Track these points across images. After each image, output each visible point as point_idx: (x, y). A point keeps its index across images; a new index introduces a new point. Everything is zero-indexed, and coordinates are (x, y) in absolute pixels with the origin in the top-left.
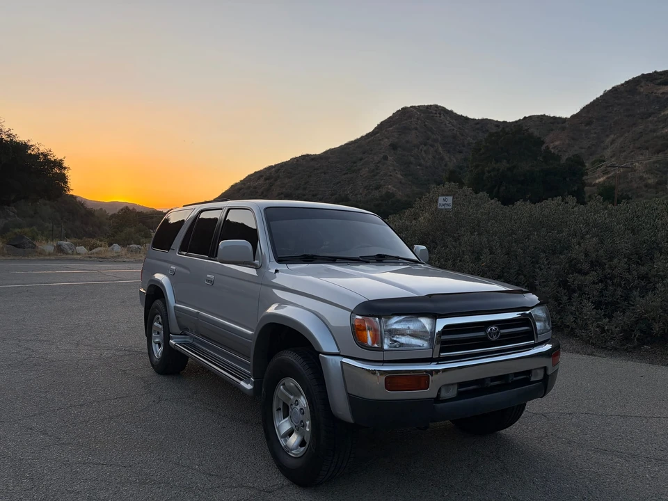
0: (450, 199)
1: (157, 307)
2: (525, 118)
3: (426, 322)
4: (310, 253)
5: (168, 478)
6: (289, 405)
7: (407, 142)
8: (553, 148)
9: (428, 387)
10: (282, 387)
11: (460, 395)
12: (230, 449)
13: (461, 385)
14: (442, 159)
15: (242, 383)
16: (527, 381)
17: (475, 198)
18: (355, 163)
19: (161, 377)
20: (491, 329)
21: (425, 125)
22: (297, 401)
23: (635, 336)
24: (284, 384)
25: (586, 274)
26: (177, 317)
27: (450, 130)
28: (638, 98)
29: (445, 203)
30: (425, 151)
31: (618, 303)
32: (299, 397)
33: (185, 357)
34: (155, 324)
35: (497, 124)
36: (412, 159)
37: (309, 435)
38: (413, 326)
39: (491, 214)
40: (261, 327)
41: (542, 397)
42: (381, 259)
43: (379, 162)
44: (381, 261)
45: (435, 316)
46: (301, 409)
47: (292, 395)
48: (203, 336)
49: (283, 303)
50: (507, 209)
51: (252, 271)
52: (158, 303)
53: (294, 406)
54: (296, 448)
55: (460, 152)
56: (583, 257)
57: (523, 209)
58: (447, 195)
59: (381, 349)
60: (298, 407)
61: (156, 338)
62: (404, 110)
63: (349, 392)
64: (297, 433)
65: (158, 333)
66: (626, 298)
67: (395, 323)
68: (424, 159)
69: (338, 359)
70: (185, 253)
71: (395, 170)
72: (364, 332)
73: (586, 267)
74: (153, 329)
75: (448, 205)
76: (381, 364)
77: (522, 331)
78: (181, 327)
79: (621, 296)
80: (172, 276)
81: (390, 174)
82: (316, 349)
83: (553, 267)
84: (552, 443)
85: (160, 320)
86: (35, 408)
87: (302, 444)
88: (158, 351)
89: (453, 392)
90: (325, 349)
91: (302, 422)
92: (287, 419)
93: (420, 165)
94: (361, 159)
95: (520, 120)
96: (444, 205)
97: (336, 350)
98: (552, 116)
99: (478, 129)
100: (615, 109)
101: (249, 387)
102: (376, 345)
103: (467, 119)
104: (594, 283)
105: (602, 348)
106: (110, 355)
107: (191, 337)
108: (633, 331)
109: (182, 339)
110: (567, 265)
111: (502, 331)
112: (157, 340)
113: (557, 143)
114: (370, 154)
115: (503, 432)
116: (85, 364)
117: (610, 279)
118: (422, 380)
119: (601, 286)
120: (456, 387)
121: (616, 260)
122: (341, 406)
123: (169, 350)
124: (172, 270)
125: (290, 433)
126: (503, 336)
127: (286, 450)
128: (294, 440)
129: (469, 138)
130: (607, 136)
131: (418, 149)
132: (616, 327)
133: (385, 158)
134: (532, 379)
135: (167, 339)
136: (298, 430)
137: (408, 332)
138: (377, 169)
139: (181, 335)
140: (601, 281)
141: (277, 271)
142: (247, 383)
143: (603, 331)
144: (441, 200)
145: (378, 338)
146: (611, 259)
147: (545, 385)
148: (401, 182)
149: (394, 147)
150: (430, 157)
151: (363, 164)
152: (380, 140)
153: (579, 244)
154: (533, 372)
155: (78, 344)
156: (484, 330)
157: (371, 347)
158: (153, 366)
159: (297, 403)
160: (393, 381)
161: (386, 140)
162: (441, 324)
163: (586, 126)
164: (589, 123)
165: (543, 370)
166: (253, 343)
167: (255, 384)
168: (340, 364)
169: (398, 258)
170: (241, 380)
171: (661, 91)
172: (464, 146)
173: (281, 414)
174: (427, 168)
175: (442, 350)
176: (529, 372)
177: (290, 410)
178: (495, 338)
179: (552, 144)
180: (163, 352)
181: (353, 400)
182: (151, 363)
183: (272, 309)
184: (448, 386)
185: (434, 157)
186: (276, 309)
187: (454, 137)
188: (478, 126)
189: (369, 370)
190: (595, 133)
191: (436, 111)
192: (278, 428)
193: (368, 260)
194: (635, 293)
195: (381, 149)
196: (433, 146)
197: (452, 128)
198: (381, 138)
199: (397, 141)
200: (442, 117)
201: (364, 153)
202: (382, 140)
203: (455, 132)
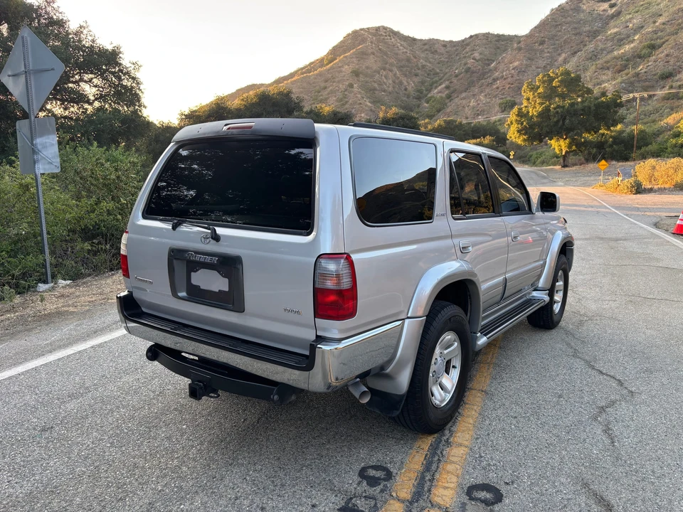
2: (471, 37)
7: (367, 68)
14: (401, 83)
18: (319, 92)
21: (380, 49)
27: (403, 53)
28: (582, 16)
30: (385, 77)
35: (445, 44)
36: (376, 85)
43: (346, 90)
55: (416, 75)
62: (355, 32)
68: (386, 85)
71: (363, 98)
81: (359, 102)
93: (384, 91)
94: (325, 88)
95: (466, 39)
98: (496, 33)
99: (426, 50)
100: (564, 28)
103: (414, 40)
114: (334, 82)
129: (422, 61)
131: (379, 74)
133: (351, 86)
138: (345, 98)
148: (371, 110)
149: (356, 73)
150: (390, 82)
151: (329, 94)
152: (340, 67)
161: (347, 67)
171: (602, 8)
172: (419, 69)
174: (390, 93)
185: (394, 82)
187: (408, 60)
188: (426, 47)
191: (385, 33)
195: (344, 76)
196: (391, 71)
197: (405, 50)
198: (340, 65)
199: (357, 67)
200: (393, 39)
201: (326, 81)
202: (342, 67)
203: (408, 55)
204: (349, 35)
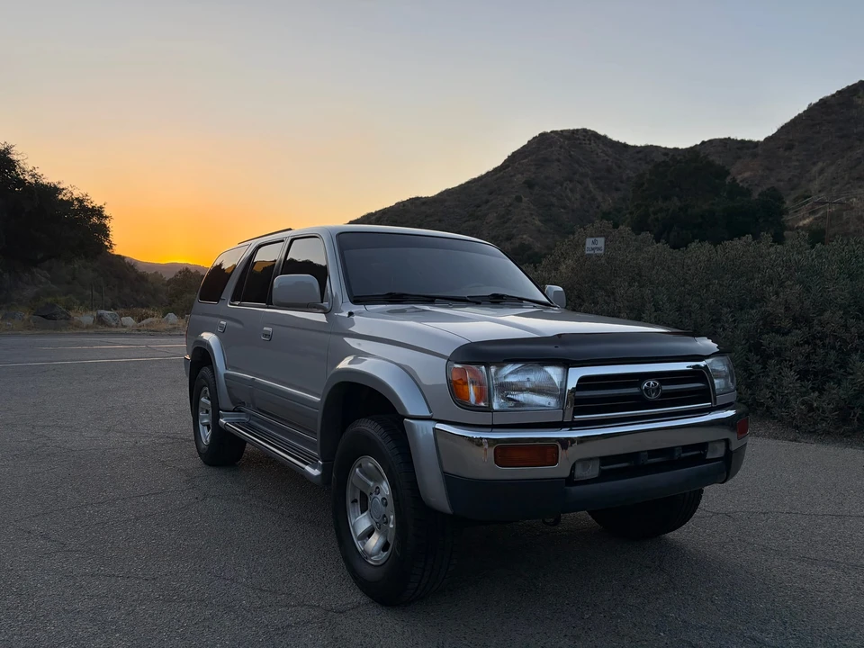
0: (601, 242)
1: (203, 377)
2: (703, 143)
3: (554, 373)
4: (397, 291)
5: (203, 594)
6: (368, 494)
7: (547, 178)
8: (741, 181)
9: (557, 462)
10: (357, 470)
11: (604, 476)
12: (291, 558)
13: (604, 460)
14: (594, 199)
15: (308, 468)
16: (701, 459)
17: (635, 240)
18: (479, 206)
19: (212, 469)
20: (649, 384)
21: (570, 156)
22: (378, 488)
23: (855, 414)
24: (360, 466)
25: (786, 334)
26: (228, 388)
27: (603, 161)
28: (854, 113)
29: (594, 246)
30: (571, 190)
31: (831, 371)
32: (381, 483)
33: (242, 442)
34: (203, 399)
35: (666, 151)
36: (554, 200)
37: (393, 534)
38: (534, 377)
39: (656, 259)
40: (329, 389)
41: (723, 483)
42: (498, 301)
43: (510, 205)
44: (498, 303)
45: (566, 363)
46: (384, 499)
47: (371, 480)
48: (259, 410)
49: (359, 354)
50: (677, 254)
51: (321, 318)
52: (205, 371)
53: (374, 495)
54: (377, 553)
55: (617, 189)
56: (782, 311)
57: (700, 252)
58: (598, 236)
59: (489, 409)
60: (380, 497)
61: (204, 418)
62: (543, 136)
63: (446, 469)
64: (378, 532)
65: (207, 412)
66: (843, 365)
67: (509, 373)
68: (569, 199)
69: (429, 425)
70: (237, 303)
71: (532, 214)
72: (465, 387)
73: (786, 324)
74: (201, 405)
75: (599, 249)
76: (490, 430)
77: (693, 388)
78: (233, 403)
79: (836, 363)
80: (222, 334)
81: (524, 219)
82: (400, 412)
83: (741, 325)
84: (739, 550)
85: (208, 394)
86: (39, 506)
87: (385, 547)
88: (206, 435)
89: (593, 471)
90: (411, 412)
91: (385, 516)
92: (365, 514)
93: (564, 208)
94: (487, 202)
95: (696, 145)
96: (593, 249)
97: (427, 413)
98: (739, 139)
99: (640, 159)
100: (824, 128)
101: (316, 472)
102: (483, 404)
103: (625, 146)
104: (797, 344)
105: (810, 432)
106: (147, 443)
107: (248, 415)
108: (853, 408)
109: (235, 417)
110: (761, 323)
111: (664, 388)
112: (206, 421)
113: (747, 174)
114: (499, 194)
115: (670, 535)
116: (114, 454)
117: (820, 338)
118: (547, 452)
119: (807, 348)
120: (597, 463)
121: (827, 314)
122: (435, 492)
123: (220, 433)
124: (221, 326)
125: (369, 534)
126: (665, 394)
127: (364, 556)
128: (374, 542)
129: (628, 171)
130: (814, 164)
131: (562, 186)
132: (829, 404)
133: (519, 199)
134: (709, 456)
135: (216, 417)
136: (379, 528)
137: (528, 385)
138: (508, 214)
139: (234, 411)
140: (807, 342)
141: (351, 314)
142: (314, 468)
143: (811, 409)
144: (589, 242)
145: (485, 394)
146: (822, 312)
147: (727, 466)
148: (539, 231)
149: (530, 184)
150: (578, 196)
151: (489, 208)
152: (511, 176)
153: (777, 294)
154: (710, 445)
155: (108, 431)
156: (639, 385)
157: (474, 406)
158: (200, 454)
159: (378, 490)
160: (505, 453)
161: (520, 176)
162: (575, 375)
163: (786, 150)
164: (790, 147)
165: (724, 444)
166: (319, 412)
167: (324, 468)
168: (432, 433)
169: (521, 300)
170: (307, 464)
172: (622, 182)
173: (358, 506)
174: (573, 211)
175: (577, 412)
176: (703, 446)
177: (370, 502)
178: (653, 396)
179: (739, 177)
180: (213, 436)
181: (451, 481)
182: (198, 451)
183: (344, 364)
184: (586, 461)
185: (583, 197)
186: (350, 363)
187: (609, 170)
188: (640, 155)
189: (471, 439)
190: (798, 160)
191: (584, 136)
192: (353, 527)
193: (478, 301)
194: (855, 357)
195: (513, 187)
196: (581, 183)
197: (606, 158)
198: (512, 174)
199: (533, 176)
200: (593, 144)
201: (491, 194)
202: (514, 175)
203: (610, 163)
204: (534, 138)
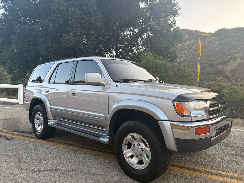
9: (210, 131)
11: (217, 134)
15: (101, 139)
22: (139, 144)
26: (52, 112)
32: (141, 142)
34: (37, 115)
45: (206, 100)
46: (142, 148)
53: (136, 146)
54: (136, 165)
59: (190, 117)
63: (175, 137)
69: (169, 122)
78: (53, 117)
82: (156, 119)
85: (41, 114)
90: (162, 119)
91: (141, 154)
97: (167, 119)
101: (106, 140)
102: (188, 115)
107: (59, 120)
109: (54, 122)
122: (171, 144)
137: (199, 108)
139: (53, 120)
141: (117, 86)
142: (104, 138)
156: (218, 106)
157: (185, 116)
162: (208, 104)
167: (109, 139)
168: (170, 125)
175: (211, 115)
181: (177, 141)
